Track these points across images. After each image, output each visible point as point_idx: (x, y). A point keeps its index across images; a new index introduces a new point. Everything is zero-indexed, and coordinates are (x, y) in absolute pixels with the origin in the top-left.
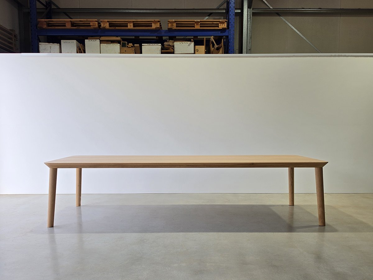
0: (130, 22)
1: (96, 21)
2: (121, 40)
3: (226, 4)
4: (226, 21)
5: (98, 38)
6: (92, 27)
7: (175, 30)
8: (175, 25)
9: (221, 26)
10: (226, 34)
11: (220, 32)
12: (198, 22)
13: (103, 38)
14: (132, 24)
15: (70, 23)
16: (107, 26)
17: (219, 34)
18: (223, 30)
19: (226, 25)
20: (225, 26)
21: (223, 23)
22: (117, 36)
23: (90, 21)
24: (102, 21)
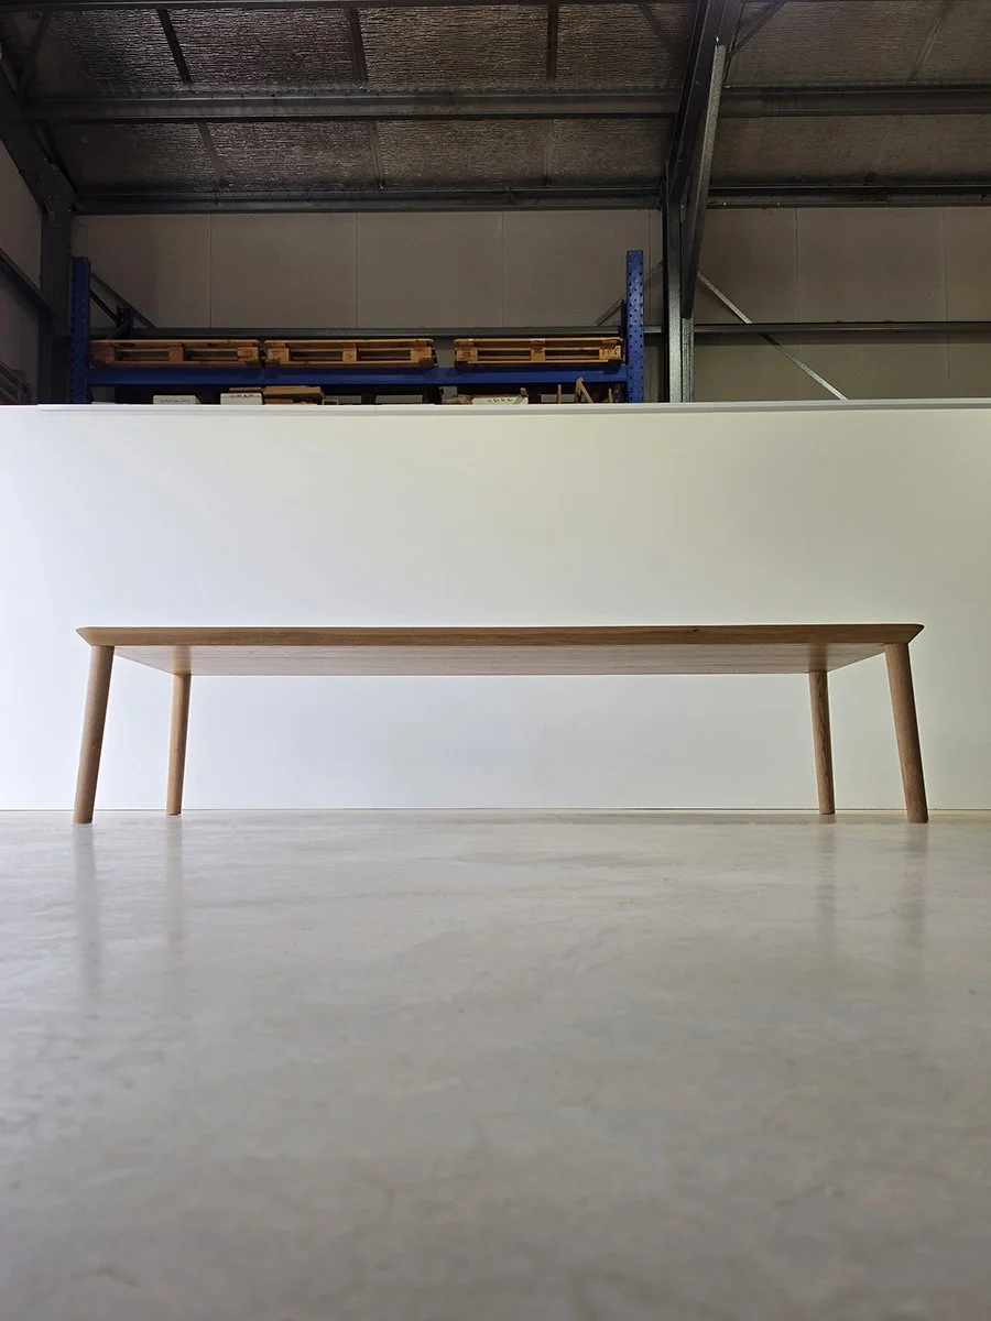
0: (349, 346)
1: (254, 345)
2: (322, 395)
3: (619, 313)
4: (619, 343)
5: (259, 388)
6: (242, 362)
7: (476, 368)
8: (474, 352)
9: (606, 354)
10: (620, 376)
11: (603, 372)
12: (540, 345)
13: (270, 390)
14: (354, 353)
15: (181, 349)
16: (284, 356)
17: (600, 376)
18: (612, 366)
19: (619, 352)
20: (616, 353)
21: (610, 346)
22: (312, 386)
23: (238, 345)
24: (270, 346)
